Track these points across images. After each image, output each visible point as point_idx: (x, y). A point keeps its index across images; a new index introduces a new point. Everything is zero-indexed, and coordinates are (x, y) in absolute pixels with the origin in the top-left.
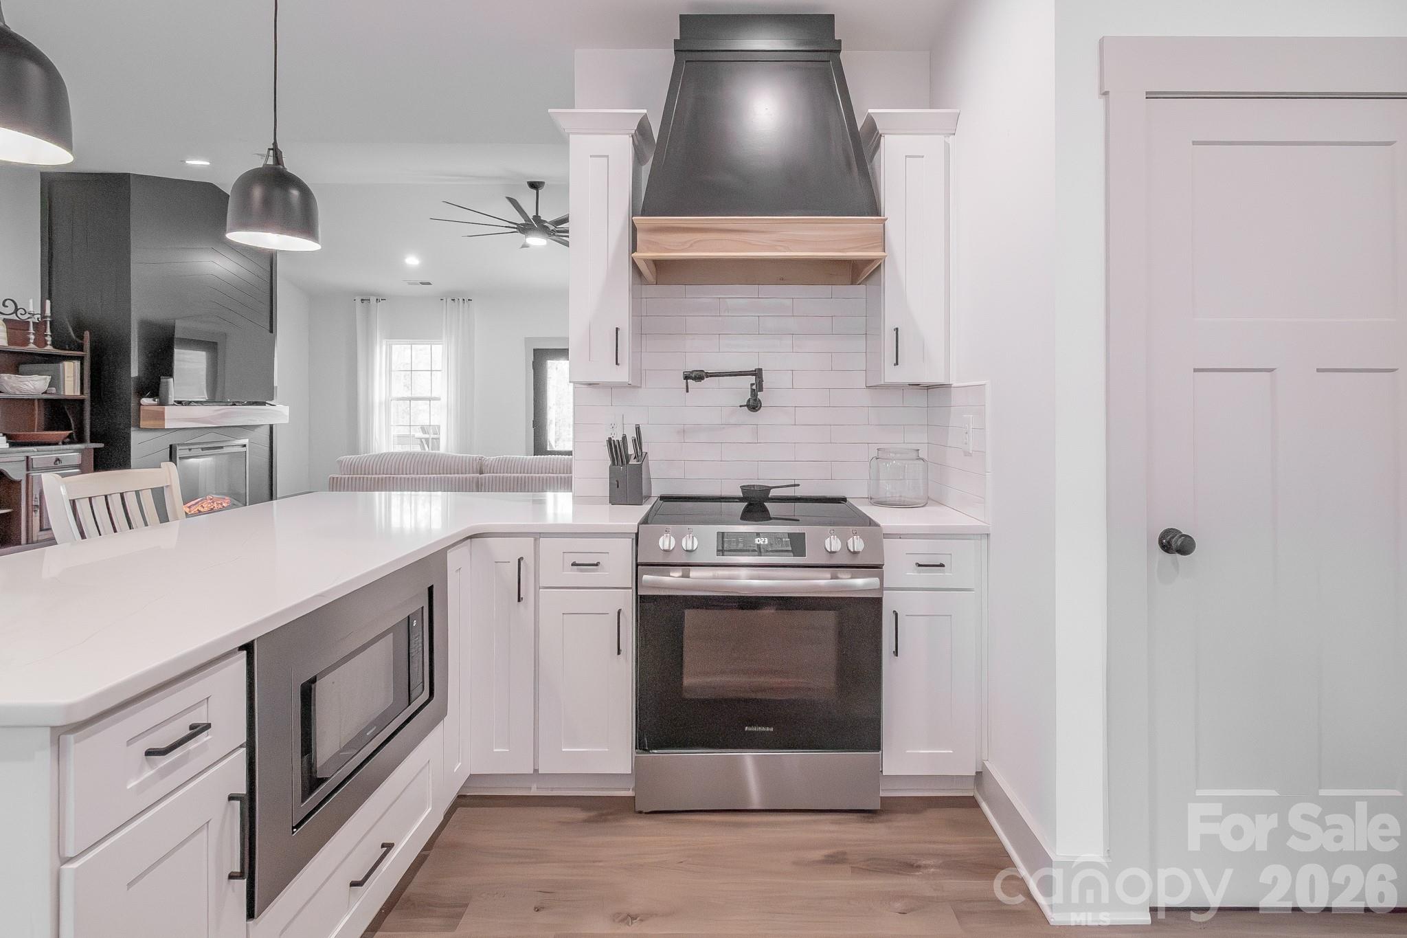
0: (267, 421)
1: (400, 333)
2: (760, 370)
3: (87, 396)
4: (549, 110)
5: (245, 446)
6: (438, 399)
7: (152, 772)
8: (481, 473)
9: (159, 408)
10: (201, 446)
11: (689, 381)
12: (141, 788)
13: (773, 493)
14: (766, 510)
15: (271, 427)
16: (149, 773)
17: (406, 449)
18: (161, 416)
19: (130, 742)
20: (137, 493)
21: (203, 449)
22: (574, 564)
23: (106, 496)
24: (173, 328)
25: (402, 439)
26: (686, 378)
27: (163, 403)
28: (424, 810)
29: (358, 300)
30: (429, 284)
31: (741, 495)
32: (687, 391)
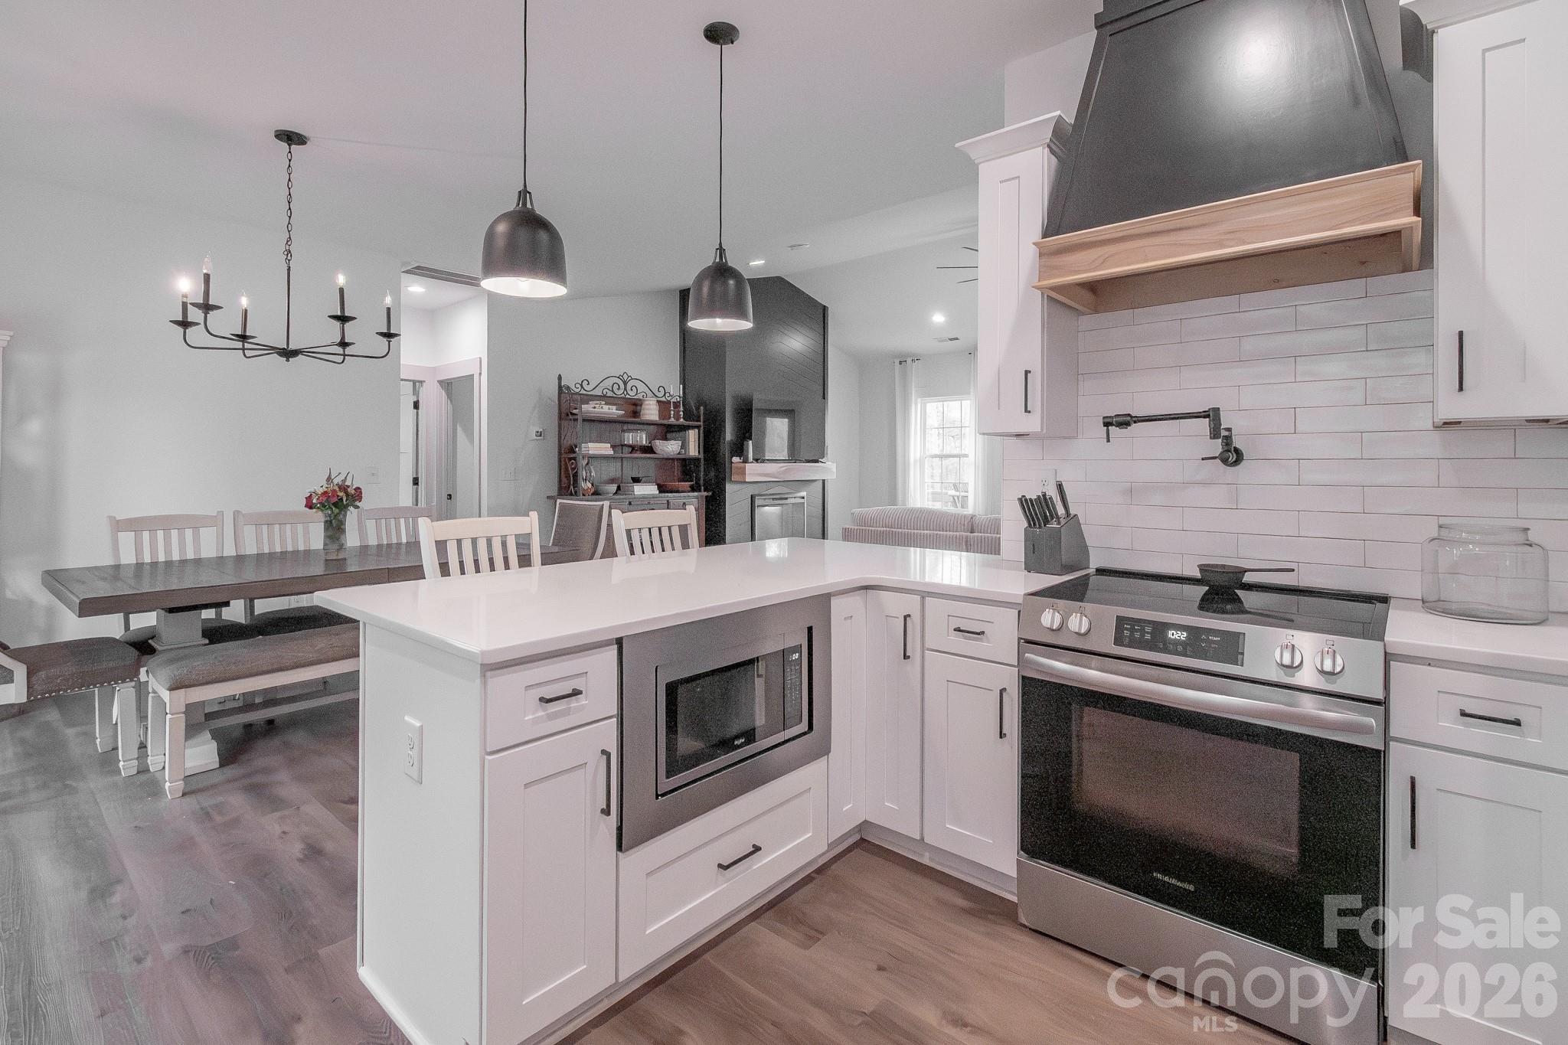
0: (819, 477)
1: (932, 392)
2: (1217, 410)
3: (702, 456)
4: (957, 145)
5: (803, 498)
6: (966, 456)
7: (543, 713)
8: (972, 532)
9: (743, 465)
10: (772, 497)
11: (1110, 428)
12: (535, 721)
13: (1248, 578)
14: (1238, 600)
15: (824, 481)
16: (541, 713)
17: (937, 506)
18: (743, 472)
19: (528, 687)
20: (669, 528)
21: (773, 499)
22: (958, 630)
23: (650, 529)
24: (751, 403)
25: (935, 496)
26: (1107, 424)
27: (746, 461)
28: (805, 833)
29: (897, 362)
30: (957, 339)
31: (1198, 574)
32: (1108, 441)
